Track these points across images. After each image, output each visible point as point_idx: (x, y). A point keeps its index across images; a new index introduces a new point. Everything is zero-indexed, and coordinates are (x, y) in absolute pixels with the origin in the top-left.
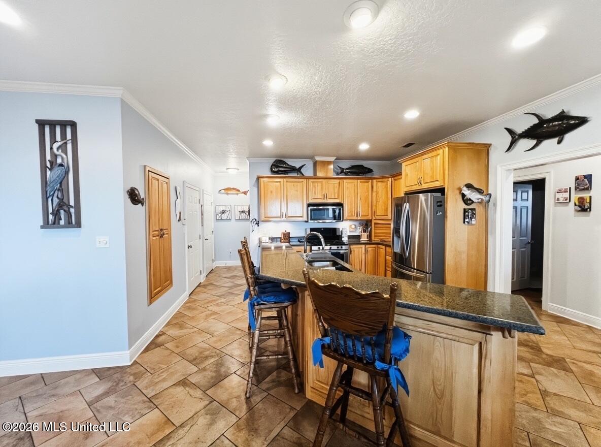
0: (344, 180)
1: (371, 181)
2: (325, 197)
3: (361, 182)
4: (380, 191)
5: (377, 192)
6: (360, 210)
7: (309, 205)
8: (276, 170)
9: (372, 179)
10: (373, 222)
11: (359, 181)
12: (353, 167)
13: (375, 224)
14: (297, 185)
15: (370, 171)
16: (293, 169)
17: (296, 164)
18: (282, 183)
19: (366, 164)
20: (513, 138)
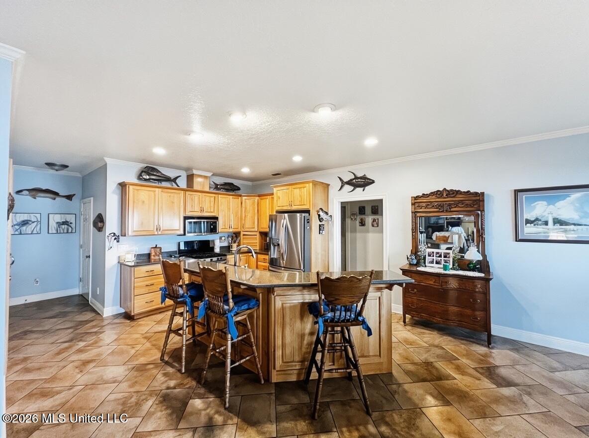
0: (219, 195)
1: (240, 198)
2: (202, 210)
3: (233, 198)
4: (248, 207)
5: (246, 208)
6: (232, 223)
7: (185, 218)
8: (148, 177)
9: (240, 196)
10: (242, 233)
11: (231, 197)
12: (226, 184)
13: (244, 235)
14: (174, 196)
15: (239, 189)
16: (168, 179)
17: (171, 174)
18: (157, 192)
19: (236, 182)
20: (342, 183)
